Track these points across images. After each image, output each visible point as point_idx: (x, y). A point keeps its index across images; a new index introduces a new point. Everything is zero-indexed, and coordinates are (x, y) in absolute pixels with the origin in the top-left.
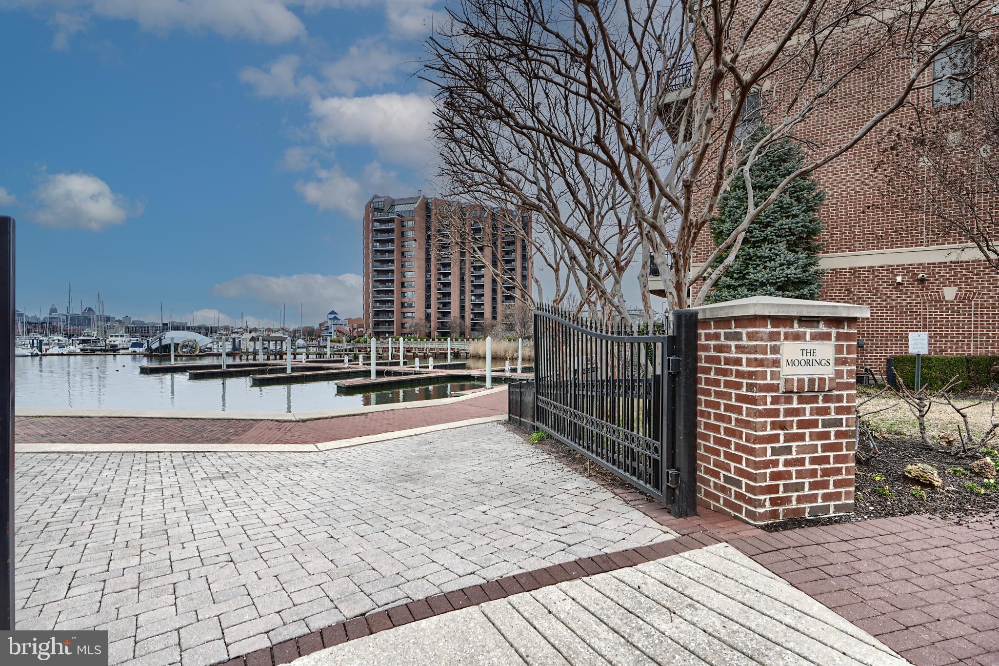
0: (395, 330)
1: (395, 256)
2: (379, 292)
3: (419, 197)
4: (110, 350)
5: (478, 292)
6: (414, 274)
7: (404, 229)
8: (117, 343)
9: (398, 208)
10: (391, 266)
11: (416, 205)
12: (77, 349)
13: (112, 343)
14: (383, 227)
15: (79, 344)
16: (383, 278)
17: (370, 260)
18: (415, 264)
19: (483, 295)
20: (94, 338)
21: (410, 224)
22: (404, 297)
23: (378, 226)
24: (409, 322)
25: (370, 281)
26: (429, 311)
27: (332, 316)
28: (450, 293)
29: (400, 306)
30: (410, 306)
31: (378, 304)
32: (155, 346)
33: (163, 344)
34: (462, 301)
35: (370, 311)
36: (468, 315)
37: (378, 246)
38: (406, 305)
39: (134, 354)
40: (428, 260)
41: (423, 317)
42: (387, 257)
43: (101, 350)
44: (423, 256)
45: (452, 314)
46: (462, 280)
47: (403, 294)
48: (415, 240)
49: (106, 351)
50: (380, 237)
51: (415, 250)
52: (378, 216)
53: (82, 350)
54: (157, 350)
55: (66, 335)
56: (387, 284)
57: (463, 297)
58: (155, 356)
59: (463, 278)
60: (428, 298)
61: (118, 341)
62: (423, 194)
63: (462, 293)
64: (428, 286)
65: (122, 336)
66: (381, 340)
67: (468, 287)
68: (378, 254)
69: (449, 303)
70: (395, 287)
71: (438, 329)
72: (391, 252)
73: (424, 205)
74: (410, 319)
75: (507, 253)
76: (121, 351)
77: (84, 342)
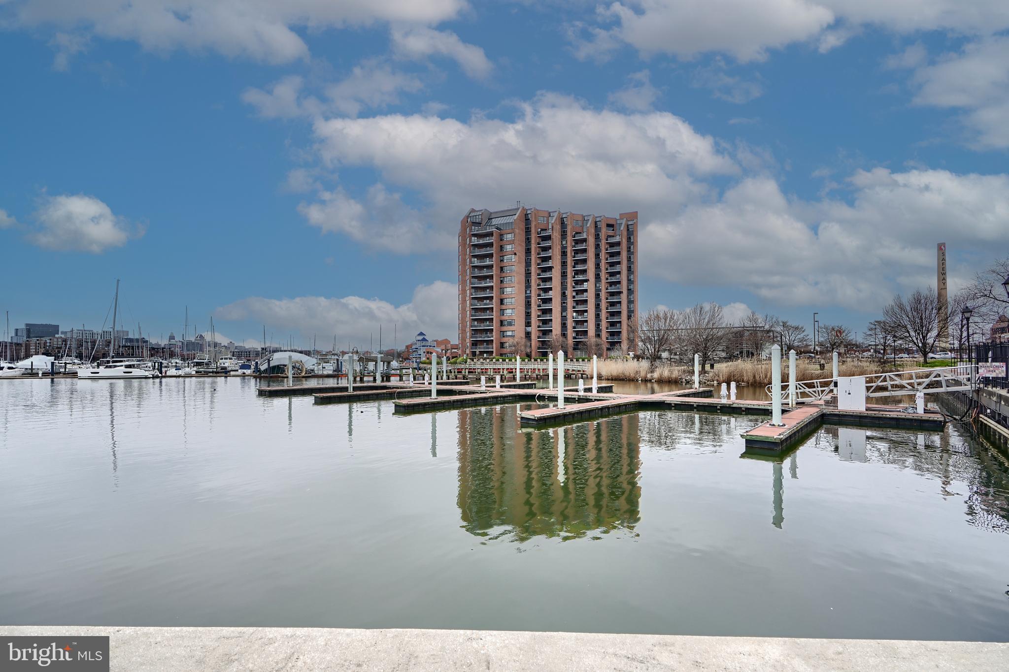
0: (494, 350)
1: (494, 272)
2: (476, 310)
3: (518, 209)
4: (221, 372)
5: (580, 308)
6: (514, 292)
7: (502, 243)
8: (226, 365)
9: (495, 222)
10: (490, 282)
11: (515, 217)
12: (193, 371)
13: (222, 365)
14: (481, 242)
15: (194, 366)
16: (481, 295)
17: (468, 277)
18: (515, 279)
19: (586, 311)
20: (206, 361)
21: (509, 237)
22: (503, 315)
23: (475, 240)
24: (509, 342)
25: (468, 298)
26: (529, 329)
27: (421, 338)
28: (551, 310)
29: (499, 323)
30: (510, 324)
31: (476, 323)
32: (263, 367)
33: (271, 366)
34: (564, 318)
35: (468, 330)
36: (570, 333)
37: (476, 262)
38: (506, 323)
39: (244, 376)
40: (528, 274)
41: (523, 335)
42: (485, 272)
43: (213, 372)
44: (523, 271)
45: (554, 333)
46: (564, 295)
47: (502, 312)
48: (515, 254)
49: (217, 372)
50: (478, 252)
51: (514, 263)
52: (476, 230)
53: (196, 372)
54: (265, 371)
55: (183, 359)
56: (485, 301)
57: (564, 314)
58: (264, 377)
59: (564, 293)
60: (528, 315)
61: (227, 364)
62: (522, 205)
63: (564, 309)
64: (528, 302)
65: (230, 359)
66: (481, 360)
67: (570, 302)
68: (476, 270)
69: (551, 320)
70: (494, 304)
71: (539, 348)
72: (490, 267)
73: (524, 217)
74: (510, 338)
75: (612, 265)
76: (232, 373)
77: (198, 364)
